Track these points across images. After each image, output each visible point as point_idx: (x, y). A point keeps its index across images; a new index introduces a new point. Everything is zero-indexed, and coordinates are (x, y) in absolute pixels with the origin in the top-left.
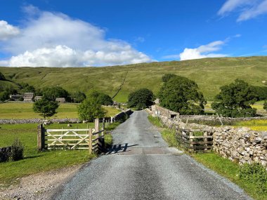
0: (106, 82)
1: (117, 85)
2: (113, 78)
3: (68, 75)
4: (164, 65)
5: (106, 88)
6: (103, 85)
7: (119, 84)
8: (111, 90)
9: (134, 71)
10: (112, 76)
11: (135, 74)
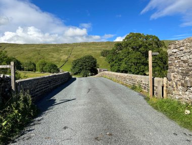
0: (55, 55)
1: (64, 57)
2: (62, 52)
3: (24, 49)
4: (102, 44)
5: (55, 59)
6: (52, 57)
7: (66, 57)
8: (59, 62)
9: (79, 47)
10: (61, 50)
11: (79, 50)
